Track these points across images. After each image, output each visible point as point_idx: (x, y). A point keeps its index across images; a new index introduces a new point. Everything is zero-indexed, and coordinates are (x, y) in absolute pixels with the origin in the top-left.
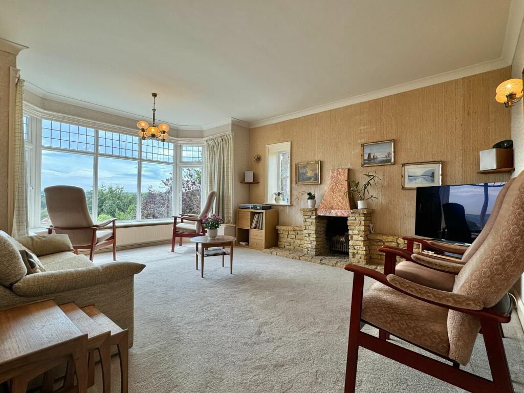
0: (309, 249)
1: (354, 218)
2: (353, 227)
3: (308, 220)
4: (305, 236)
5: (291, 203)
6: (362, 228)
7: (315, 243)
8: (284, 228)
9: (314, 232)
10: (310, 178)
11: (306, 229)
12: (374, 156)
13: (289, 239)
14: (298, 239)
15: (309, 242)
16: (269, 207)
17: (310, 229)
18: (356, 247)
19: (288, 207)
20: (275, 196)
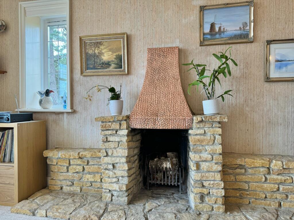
0: (115, 193)
1: (202, 131)
2: (201, 148)
3: (111, 139)
4: (106, 169)
5: (72, 108)
6: (219, 149)
7: (126, 181)
8: (60, 154)
9: (124, 160)
10: (107, 64)
11: (107, 155)
12: (220, 28)
13: (70, 174)
14: (89, 173)
15: (115, 180)
16: (28, 116)
17: (115, 154)
18: (206, 184)
19: (65, 115)
20: (39, 97)
